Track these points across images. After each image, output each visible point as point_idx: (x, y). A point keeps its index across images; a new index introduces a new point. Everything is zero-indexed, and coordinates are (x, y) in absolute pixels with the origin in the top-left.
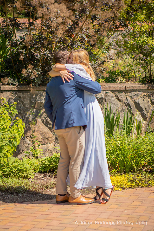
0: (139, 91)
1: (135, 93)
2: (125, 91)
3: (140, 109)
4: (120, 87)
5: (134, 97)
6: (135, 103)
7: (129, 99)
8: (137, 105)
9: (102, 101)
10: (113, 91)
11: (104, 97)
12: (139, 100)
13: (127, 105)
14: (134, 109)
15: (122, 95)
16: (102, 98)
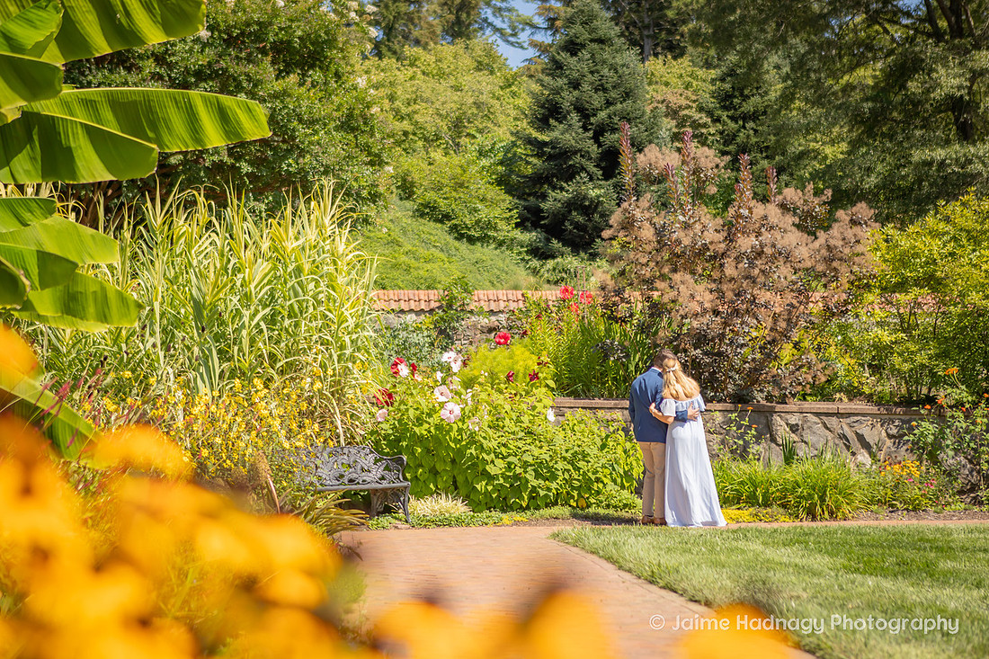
0: (864, 415)
1: (856, 418)
2: (838, 415)
3: (866, 446)
4: (828, 409)
5: (855, 424)
6: (857, 433)
7: (846, 428)
8: (861, 438)
9: (797, 430)
10: (817, 414)
11: (800, 423)
12: (865, 431)
13: (843, 437)
14: (856, 444)
15: (833, 422)
16: (797, 425)
